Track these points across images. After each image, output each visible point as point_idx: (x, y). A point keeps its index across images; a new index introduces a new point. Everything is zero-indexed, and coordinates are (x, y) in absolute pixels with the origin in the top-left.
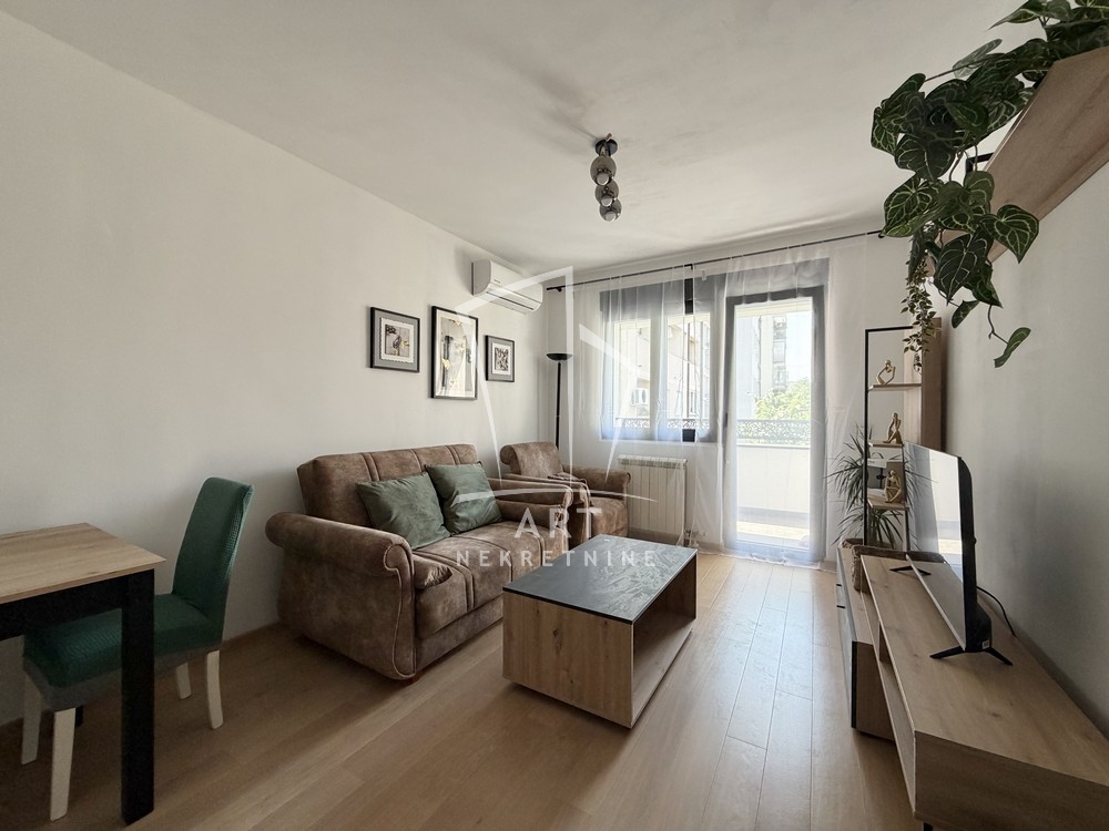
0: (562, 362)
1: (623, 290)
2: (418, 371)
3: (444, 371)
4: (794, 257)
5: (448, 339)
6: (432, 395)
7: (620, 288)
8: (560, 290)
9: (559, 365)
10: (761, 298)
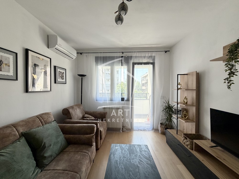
0: (83, 77)
1: (103, 57)
2: (17, 79)
3: (33, 79)
4: (148, 54)
5: (35, 65)
6: (27, 91)
7: (102, 56)
8: (81, 54)
9: (82, 78)
10: (141, 64)
